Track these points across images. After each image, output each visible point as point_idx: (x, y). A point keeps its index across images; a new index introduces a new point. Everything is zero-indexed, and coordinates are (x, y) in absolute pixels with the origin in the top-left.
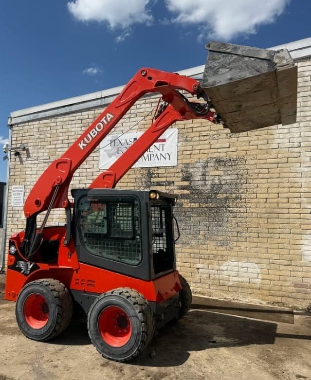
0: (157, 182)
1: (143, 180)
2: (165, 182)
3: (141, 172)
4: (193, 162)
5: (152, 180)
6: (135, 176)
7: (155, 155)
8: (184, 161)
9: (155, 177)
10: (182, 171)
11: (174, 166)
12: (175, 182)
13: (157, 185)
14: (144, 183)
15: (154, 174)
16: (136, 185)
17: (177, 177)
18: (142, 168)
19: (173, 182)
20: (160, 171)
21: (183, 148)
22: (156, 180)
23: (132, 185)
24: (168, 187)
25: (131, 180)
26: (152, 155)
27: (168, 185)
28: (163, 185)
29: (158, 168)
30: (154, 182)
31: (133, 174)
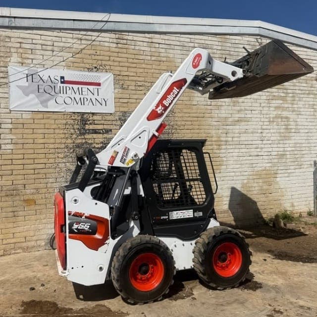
0: (93, 130)
1: (76, 127)
2: (102, 130)
3: (73, 118)
4: (130, 110)
5: (87, 127)
6: (64, 122)
7: (89, 99)
8: (122, 109)
9: (91, 124)
10: (120, 119)
11: (111, 114)
12: (113, 130)
13: (92, 133)
14: (77, 130)
15: (89, 121)
16: (66, 132)
17: (115, 125)
18: (74, 113)
19: (111, 130)
20: (95, 117)
21: (120, 96)
22: (91, 127)
23: (62, 131)
24: (105, 135)
25: (59, 125)
26: (85, 100)
27: (106, 133)
28: (100, 133)
29: (93, 114)
30: (89, 130)
31: (62, 120)
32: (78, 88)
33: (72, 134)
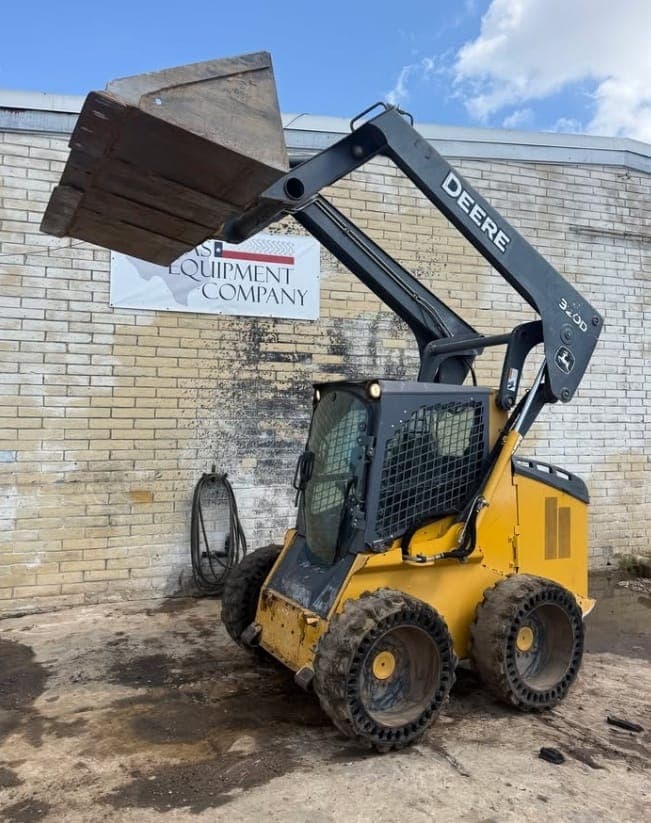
0: (273, 353)
1: (241, 345)
2: (292, 354)
3: (235, 327)
4: (351, 316)
5: (263, 347)
6: (217, 335)
7: (269, 291)
8: (337, 314)
9: (270, 341)
10: (329, 333)
11: (312, 322)
12: (313, 356)
13: (272, 360)
14: (241, 353)
15: (267, 334)
16: (221, 356)
17: (320, 345)
18: (238, 317)
19: (310, 356)
20: (280, 328)
21: (332, 285)
22: (271, 347)
23: (211, 354)
24: (298, 366)
25: (208, 341)
26: (262, 291)
27: (299, 361)
28: (288, 361)
29: (276, 321)
30: (266, 353)
31: (214, 330)
32: (249, 267)
33: (232, 361)
